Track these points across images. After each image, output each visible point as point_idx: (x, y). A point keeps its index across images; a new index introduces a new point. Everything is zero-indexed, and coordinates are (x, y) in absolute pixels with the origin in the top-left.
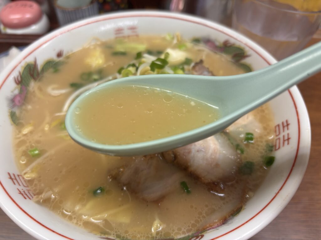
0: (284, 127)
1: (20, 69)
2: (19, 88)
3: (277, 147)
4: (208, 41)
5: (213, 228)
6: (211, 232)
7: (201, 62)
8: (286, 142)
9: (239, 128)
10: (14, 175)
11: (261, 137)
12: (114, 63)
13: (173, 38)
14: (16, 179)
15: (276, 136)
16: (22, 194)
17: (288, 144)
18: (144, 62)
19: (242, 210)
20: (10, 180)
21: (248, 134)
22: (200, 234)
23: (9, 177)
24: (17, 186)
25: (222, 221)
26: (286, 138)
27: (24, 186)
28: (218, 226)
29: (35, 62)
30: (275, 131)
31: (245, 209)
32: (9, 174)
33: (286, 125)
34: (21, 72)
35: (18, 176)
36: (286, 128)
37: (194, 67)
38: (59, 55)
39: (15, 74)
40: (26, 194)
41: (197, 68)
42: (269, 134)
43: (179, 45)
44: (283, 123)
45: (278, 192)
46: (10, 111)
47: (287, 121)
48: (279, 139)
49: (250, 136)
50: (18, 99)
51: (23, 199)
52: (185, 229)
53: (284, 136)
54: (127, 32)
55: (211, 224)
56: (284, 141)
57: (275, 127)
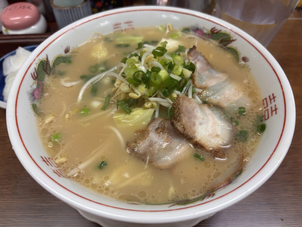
0: (270, 100)
1: (35, 66)
2: (36, 83)
3: (267, 117)
4: (197, 30)
5: (221, 188)
6: (220, 191)
7: (194, 47)
8: (274, 113)
9: (232, 103)
10: (46, 158)
11: (252, 109)
12: (116, 54)
13: (165, 29)
14: (48, 161)
15: (265, 108)
16: (56, 173)
17: (276, 113)
18: (145, 52)
19: (243, 171)
20: (44, 162)
21: (240, 108)
22: (211, 194)
23: (42, 160)
24: (50, 166)
25: (227, 182)
26: (274, 109)
27: (55, 167)
28: (225, 186)
29: (47, 59)
30: (264, 104)
31: (246, 170)
32: (42, 157)
33: (273, 98)
34: (37, 68)
35: (49, 158)
36: (273, 101)
37: (189, 53)
38: (67, 51)
39: (32, 70)
40: (59, 173)
41: (192, 53)
42: (258, 106)
43: (172, 35)
44: (269, 96)
45: (273, 154)
46: (32, 104)
47: (273, 95)
48: (268, 110)
49: (242, 110)
50: (37, 92)
51: (58, 176)
52: (198, 191)
53: (271, 108)
54: (124, 26)
55: (219, 185)
56: (272, 111)
57: (263, 101)
